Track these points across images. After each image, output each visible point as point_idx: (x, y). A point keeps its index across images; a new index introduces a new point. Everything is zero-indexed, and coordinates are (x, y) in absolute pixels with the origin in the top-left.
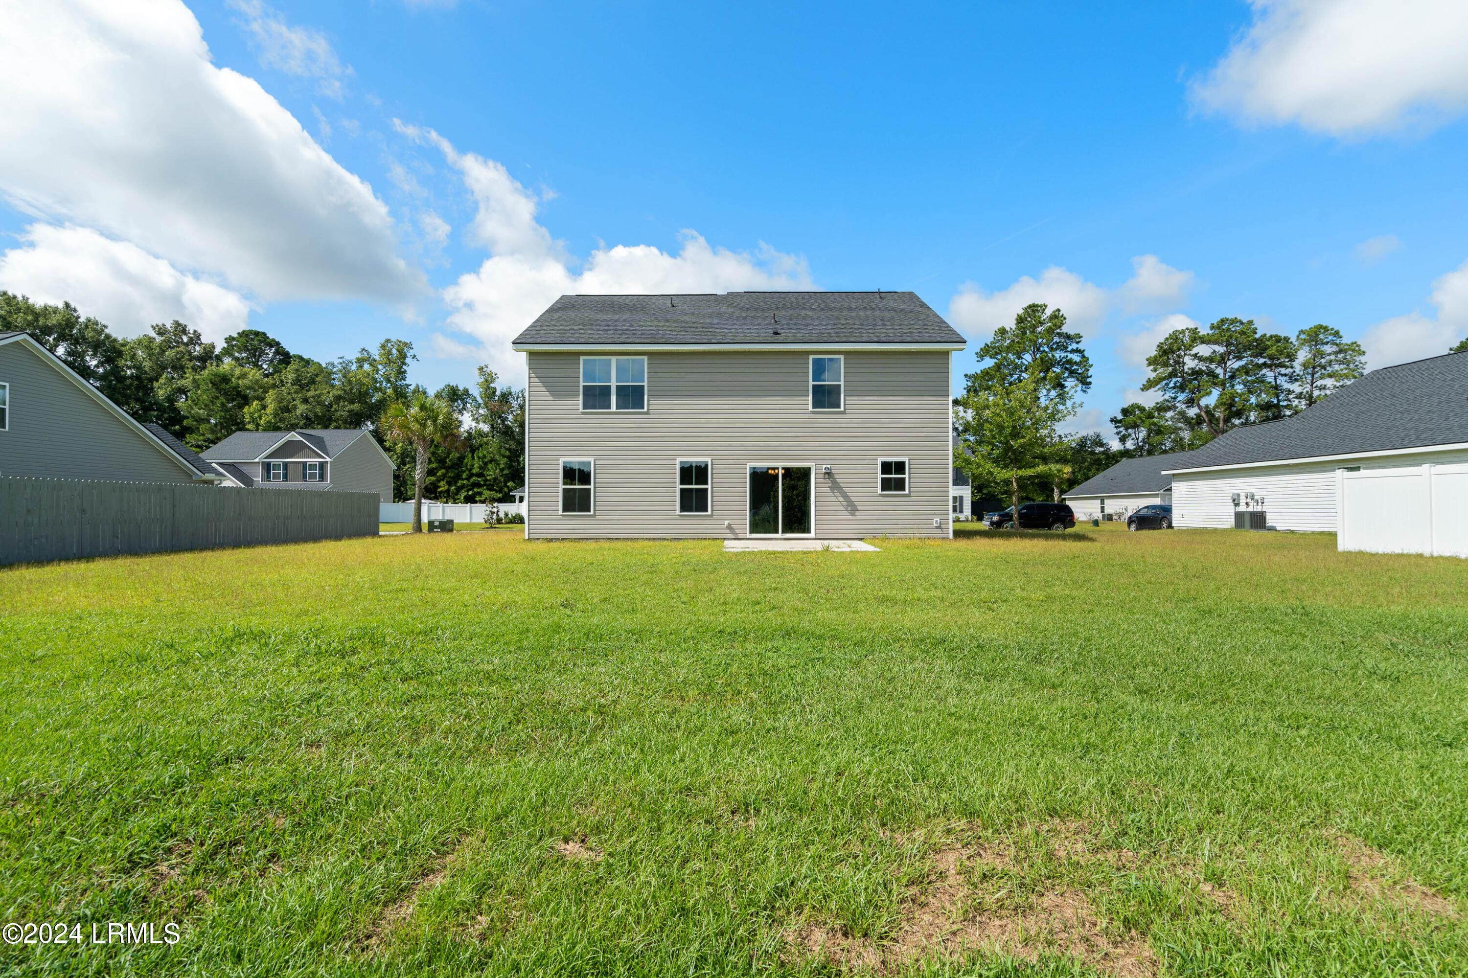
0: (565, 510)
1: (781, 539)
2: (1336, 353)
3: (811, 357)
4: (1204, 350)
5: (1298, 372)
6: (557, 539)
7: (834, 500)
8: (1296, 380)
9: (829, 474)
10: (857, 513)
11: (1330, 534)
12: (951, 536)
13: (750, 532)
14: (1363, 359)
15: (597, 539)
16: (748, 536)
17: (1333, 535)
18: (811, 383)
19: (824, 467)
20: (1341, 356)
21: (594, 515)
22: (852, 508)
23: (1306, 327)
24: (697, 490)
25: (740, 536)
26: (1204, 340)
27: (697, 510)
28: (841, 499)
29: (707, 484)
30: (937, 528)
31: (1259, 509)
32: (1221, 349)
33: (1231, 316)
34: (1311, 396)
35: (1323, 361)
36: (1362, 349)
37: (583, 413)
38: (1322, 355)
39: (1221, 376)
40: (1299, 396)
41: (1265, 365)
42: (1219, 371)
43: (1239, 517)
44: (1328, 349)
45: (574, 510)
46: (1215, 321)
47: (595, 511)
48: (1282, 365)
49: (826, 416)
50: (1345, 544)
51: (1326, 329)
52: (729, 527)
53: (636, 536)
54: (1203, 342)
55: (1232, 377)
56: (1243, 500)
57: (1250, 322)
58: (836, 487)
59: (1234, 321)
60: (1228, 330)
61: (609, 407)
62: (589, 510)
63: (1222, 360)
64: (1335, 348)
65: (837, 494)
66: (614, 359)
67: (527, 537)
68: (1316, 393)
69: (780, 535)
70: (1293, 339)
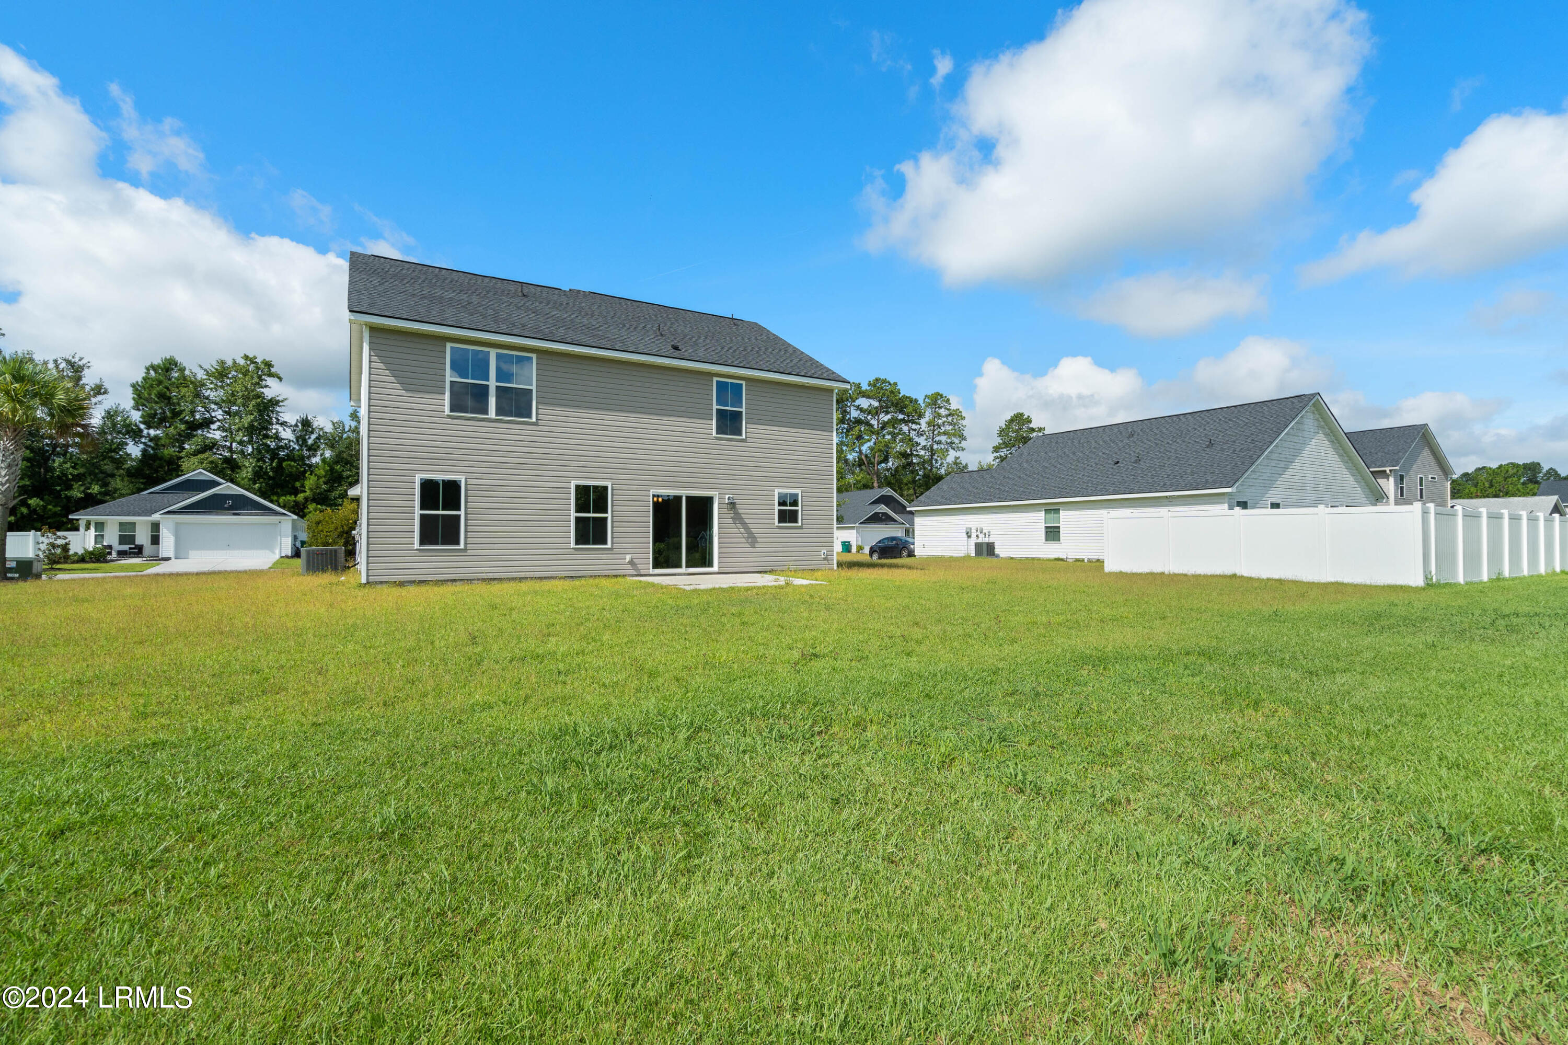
0: (422, 543)
1: (685, 574)
2: (947, 416)
3: (715, 379)
4: (864, 403)
5: (923, 428)
6: (412, 582)
7: (736, 531)
8: (922, 435)
9: (732, 505)
10: (757, 545)
11: (1098, 560)
12: (835, 567)
13: (654, 567)
14: (964, 422)
15: (470, 581)
16: (652, 571)
17: (1100, 562)
18: (715, 407)
19: (727, 496)
20: (950, 419)
21: (465, 550)
22: (752, 540)
23: (929, 393)
24: (594, 518)
25: (643, 572)
26: (864, 394)
27: (594, 543)
28: (742, 530)
29: (607, 512)
30: (825, 559)
31: (986, 540)
32: (876, 404)
33: (883, 377)
34: (932, 449)
35: (940, 421)
36: (964, 415)
37: (449, 417)
38: (939, 416)
39: (876, 427)
40: (924, 448)
41: (903, 420)
42: (874, 422)
43: (978, 546)
44: (943, 412)
45: (437, 543)
46: (872, 379)
47: (466, 544)
48: (913, 422)
49: (729, 443)
50: (1109, 567)
51: (941, 396)
52: (631, 562)
53: (523, 575)
54: (863, 396)
55: (883, 428)
56: (974, 534)
57: (895, 384)
58: (737, 518)
59: (885, 381)
60: (882, 388)
61: (486, 412)
62: (458, 543)
63: (875, 412)
64: (947, 412)
65: (739, 525)
66: (493, 353)
67: (364, 580)
68: (935, 447)
69: (683, 570)
70: (921, 402)
